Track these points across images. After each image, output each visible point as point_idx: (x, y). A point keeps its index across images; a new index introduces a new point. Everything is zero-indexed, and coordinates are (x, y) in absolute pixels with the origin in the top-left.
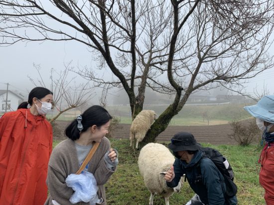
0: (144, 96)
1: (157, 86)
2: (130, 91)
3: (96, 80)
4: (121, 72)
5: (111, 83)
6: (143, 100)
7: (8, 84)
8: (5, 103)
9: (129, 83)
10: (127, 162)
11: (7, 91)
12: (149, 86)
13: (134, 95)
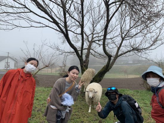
0: (89, 60)
1: (96, 54)
2: (80, 57)
3: (60, 51)
4: (75, 46)
5: (69, 53)
6: (88, 62)
7: (8, 53)
8: (6, 64)
9: (80, 52)
10: (78, 100)
11: (8, 57)
12: (92, 54)
13: (82, 60)
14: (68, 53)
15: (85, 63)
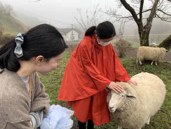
0: (151, 25)
11: (72, 29)
12: (159, 17)
14: (126, 18)
15: (145, 28)
